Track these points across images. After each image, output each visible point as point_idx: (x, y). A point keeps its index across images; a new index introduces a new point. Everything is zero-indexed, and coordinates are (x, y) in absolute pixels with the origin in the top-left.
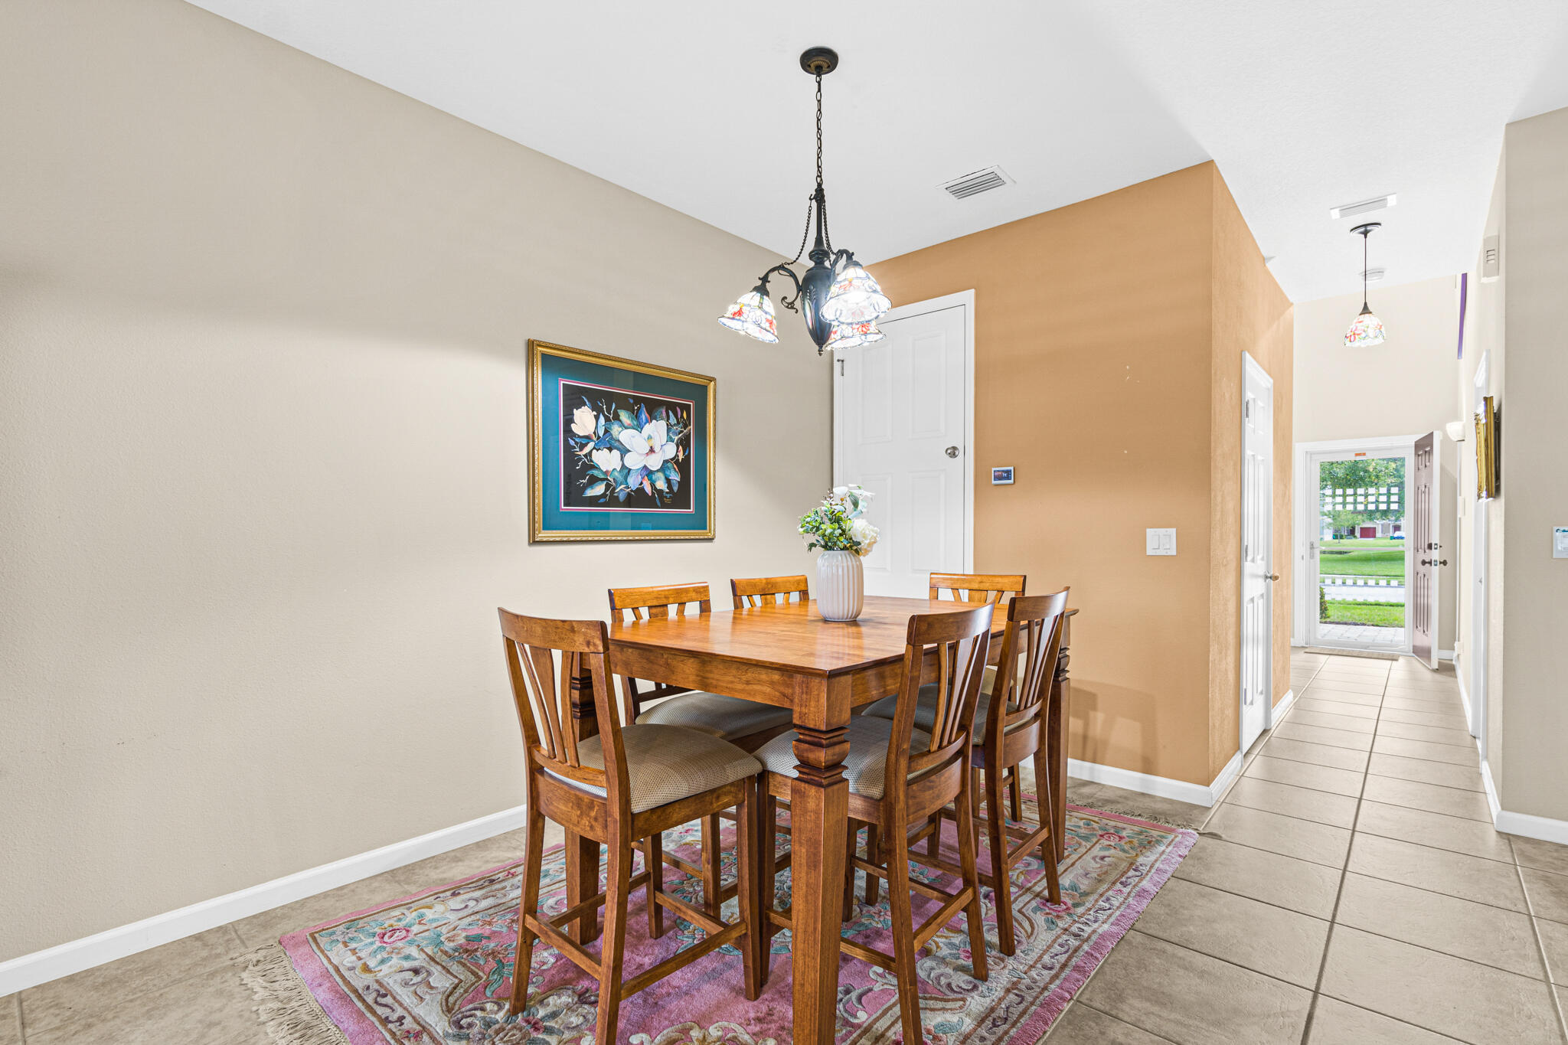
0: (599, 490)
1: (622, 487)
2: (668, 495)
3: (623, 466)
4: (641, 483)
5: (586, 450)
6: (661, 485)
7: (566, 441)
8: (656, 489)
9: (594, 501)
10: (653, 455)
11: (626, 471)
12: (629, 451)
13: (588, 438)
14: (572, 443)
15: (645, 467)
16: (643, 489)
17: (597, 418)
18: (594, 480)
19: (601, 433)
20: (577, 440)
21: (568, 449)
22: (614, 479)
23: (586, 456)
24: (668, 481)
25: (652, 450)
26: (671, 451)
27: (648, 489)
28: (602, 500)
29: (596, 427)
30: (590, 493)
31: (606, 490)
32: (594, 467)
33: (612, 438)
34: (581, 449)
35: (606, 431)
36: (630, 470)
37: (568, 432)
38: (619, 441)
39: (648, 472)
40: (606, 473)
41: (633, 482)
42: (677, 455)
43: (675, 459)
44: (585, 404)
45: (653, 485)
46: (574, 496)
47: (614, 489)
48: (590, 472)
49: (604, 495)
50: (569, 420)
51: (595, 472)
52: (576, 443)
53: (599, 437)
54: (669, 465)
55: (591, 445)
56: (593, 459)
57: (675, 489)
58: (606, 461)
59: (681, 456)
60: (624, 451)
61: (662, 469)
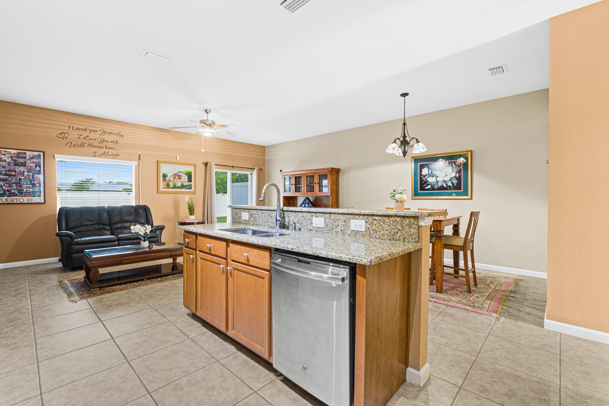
0: (429, 187)
1: (436, 186)
2: (452, 187)
3: (437, 181)
4: (443, 184)
5: (426, 178)
6: (450, 184)
7: (420, 177)
8: (448, 185)
9: (428, 190)
10: (447, 177)
11: (437, 182)
12: (438, 177)
13: (426, 175)
14: (422, 177)
15: (444, 180)
16: (443, 186)
17: (429, 170)
18: (427, 185)
19: (430, 173)
20: (423, 176)
21: (421, 178)
22: (434, 184)
23: (425, 179)
24: (452, 183)
25: (446, 175)
26: (454, 174)
27: (445, 186)
28: (430, 189)
29: (428, 172)
30: (426, 188)
31: (431, 187)
32: (428, 182)
33: (433, 174)
34: (424, 178)
35: (431, 173)
36: (439, 181)
37: (421, 175)
38: (435, 175)
39: (445, 181)
40: (431, 183)
41: (440, 184)
42: (456, 175)
43: (455, 177)
44: (425, 167)
45: (447, 185)
46: (422, 189)
47: (434, 186)
48: (427, 183)
49: (431, 188)
50: (421, 171)
51: (428, 183)
52: (423, 177)
53: (429, 174)
54: (453, 178)
55: (427, 177)
56: (427, 180)
57: (455, 185)
58: (431, 180)
59: (457, 175)
60: (437, 177)
61: (450, 180)
